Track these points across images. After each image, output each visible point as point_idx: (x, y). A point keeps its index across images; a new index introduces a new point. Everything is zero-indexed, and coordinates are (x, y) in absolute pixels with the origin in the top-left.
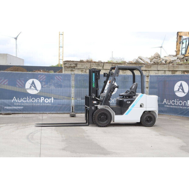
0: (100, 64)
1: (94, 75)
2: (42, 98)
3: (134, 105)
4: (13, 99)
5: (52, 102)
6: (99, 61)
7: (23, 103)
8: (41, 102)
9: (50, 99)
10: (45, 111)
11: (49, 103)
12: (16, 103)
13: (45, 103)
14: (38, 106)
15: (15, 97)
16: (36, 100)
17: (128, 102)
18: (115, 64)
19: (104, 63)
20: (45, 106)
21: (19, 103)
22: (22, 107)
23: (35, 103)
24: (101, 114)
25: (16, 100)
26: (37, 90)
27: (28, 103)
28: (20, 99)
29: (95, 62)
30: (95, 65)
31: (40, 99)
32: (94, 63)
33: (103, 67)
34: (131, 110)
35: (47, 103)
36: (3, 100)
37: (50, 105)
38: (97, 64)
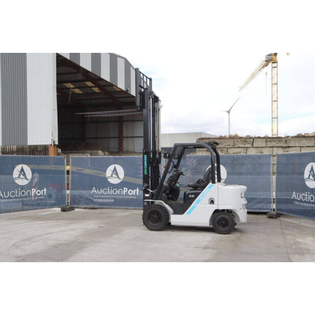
0: (248, 140)
1: (145, 158)
2: (125, 189)
3: (199, 201)
4: (92, 190)
5: (138, 194)
6: (247, 136)
7: (104, 195)
8: (124, 194)
9: (135, 191)
10: (128, 206)
11: (133, 195)
12: (96, 195)
13: (128, 195)
14: (120, 199)
15: (94, 188)
16: (118, 192)
17: (190, 196)
18: (271, 139)
19: (254, 139)
20: (128, 199)
21: (99, 195)
22: (113, 200)
23: (117, 195)
24: (153, 212)
25: (95, 191)
26: (120, 179)
27: (109, 195)
28: (100, 190)
29: (241, 138)
30: (241, 142)
31: (123, 190)
32: (239, 140)
33: (252, 144)
34: (194, 207)
35: (131, 196)
36: (82, 191)
37: (135, 197)
38: (243, 140)
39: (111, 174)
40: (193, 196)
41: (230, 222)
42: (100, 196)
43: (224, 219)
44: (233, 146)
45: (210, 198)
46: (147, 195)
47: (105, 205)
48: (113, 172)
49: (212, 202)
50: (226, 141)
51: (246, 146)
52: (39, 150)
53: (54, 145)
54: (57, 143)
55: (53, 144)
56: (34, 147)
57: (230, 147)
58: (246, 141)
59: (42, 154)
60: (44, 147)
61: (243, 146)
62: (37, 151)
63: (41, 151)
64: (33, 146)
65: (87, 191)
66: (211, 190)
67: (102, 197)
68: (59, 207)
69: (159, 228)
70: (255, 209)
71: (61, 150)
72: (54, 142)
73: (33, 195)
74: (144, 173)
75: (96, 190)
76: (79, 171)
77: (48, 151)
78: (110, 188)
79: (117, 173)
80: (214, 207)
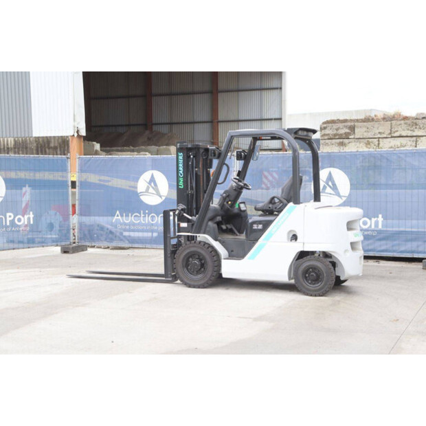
39: (146, 187)
40: (260, 227)
41: (325, 275)
42: (128, 227)
43: (314, 268)
44: (390, 133)
45: (290, 231)
46: (184, 225)
47: (138, 243)
48: (150, 183)
49: (295, 237)
50: (376, 125)
51: (414, 134)
52: (52, 145)
53: (79, 136)
54: (83, 133)
55: (76, 135)
56: (43, 141)
57: (385, 136)
58: (416, 125)
59: (59, 152)
60: (60, 140)
61: (410, 133)
62: (49, 148)
63: (55, 148)
64: (43, 137)
65: (105, 218)
66: (291, 216)
67: (132, 228)
68: (57, 245)
69: (202, 282)
70: (402, 252)
71: (101, 146)
72: (78, 132)
73: (8, 224)
74: (178, 185)
75: (122, 216)
76: (102, 183)
77: (68, 147)
78: (144, 213)
79: (156, 185)
80: (298, 247)
